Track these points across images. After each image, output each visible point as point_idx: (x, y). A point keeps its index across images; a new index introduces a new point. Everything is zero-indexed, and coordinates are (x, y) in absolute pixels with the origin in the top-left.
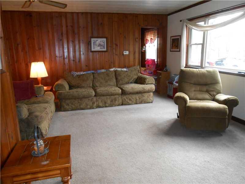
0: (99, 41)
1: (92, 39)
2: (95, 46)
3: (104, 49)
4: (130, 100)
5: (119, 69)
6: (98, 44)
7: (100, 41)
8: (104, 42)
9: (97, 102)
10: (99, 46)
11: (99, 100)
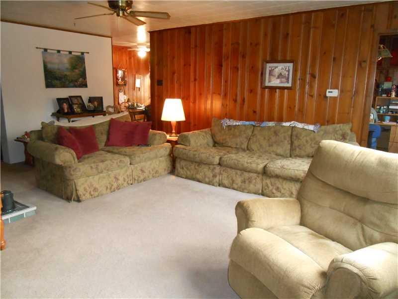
0: (280, 68)
1: (267, 64)
2: (272, 77)
3: (288, 83)
4: (278, 189)
5: (300, 125)
6: (277, 75)
7: (282, 69)
8: (289, 71)
9: (221, 176)
10: (278, 77)
11: (224, 173)
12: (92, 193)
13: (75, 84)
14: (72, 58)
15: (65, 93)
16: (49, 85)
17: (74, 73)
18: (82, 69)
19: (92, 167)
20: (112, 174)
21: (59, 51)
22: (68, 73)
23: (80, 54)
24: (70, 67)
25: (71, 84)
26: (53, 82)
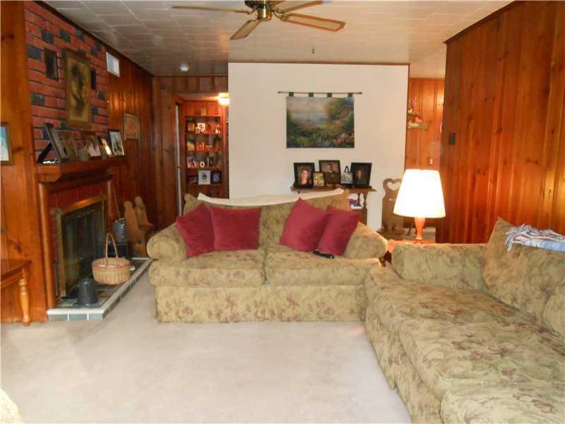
12: (181, 314)
13: (332, 143)
14: (332, 103)
15: (313, 155)
16: (290, 144)
17: (332, 127)
18: (347, 119)
19: (178, 273)
20: (223, 292)
21: (311, 95)
22: (323, 126)
23: (346, 96)
24: (327, 117)
25: (327, 143)
26: (298, 139)
